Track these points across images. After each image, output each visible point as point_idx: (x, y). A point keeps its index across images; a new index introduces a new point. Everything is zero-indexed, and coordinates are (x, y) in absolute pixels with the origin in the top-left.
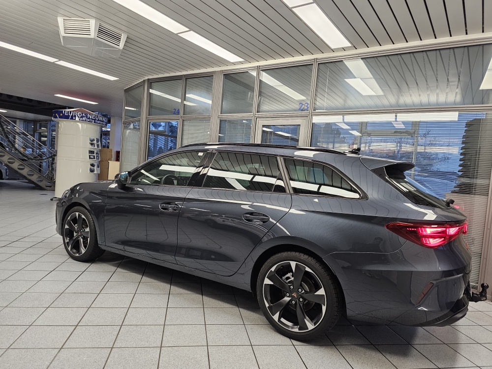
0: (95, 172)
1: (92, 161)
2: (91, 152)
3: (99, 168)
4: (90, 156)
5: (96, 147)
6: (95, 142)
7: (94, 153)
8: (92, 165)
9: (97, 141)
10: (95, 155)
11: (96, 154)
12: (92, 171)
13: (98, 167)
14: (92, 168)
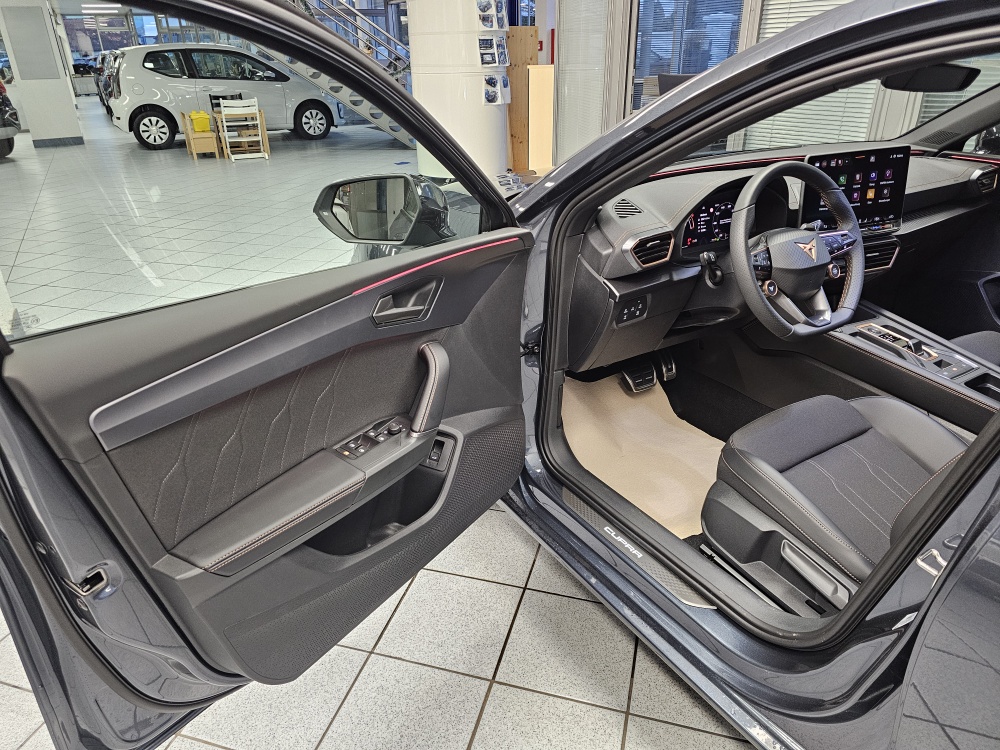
0: (499, 101)
1: (488, 71)
2: (486, 44)
3: (509, 88)
4: (482, 55)
5: (496, 26)
6: (492, 11)
7: (491, 47)
8: (491, 82)
9: (497, 7)
10: (495, 50)
11: (498, 46)
12: (491, 99)
13: (505, 86)
14: (490, 89)
